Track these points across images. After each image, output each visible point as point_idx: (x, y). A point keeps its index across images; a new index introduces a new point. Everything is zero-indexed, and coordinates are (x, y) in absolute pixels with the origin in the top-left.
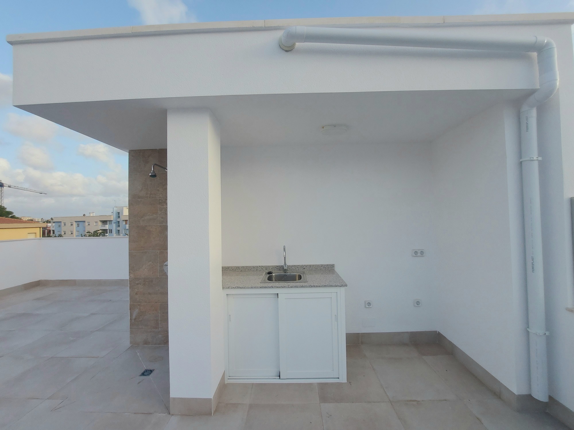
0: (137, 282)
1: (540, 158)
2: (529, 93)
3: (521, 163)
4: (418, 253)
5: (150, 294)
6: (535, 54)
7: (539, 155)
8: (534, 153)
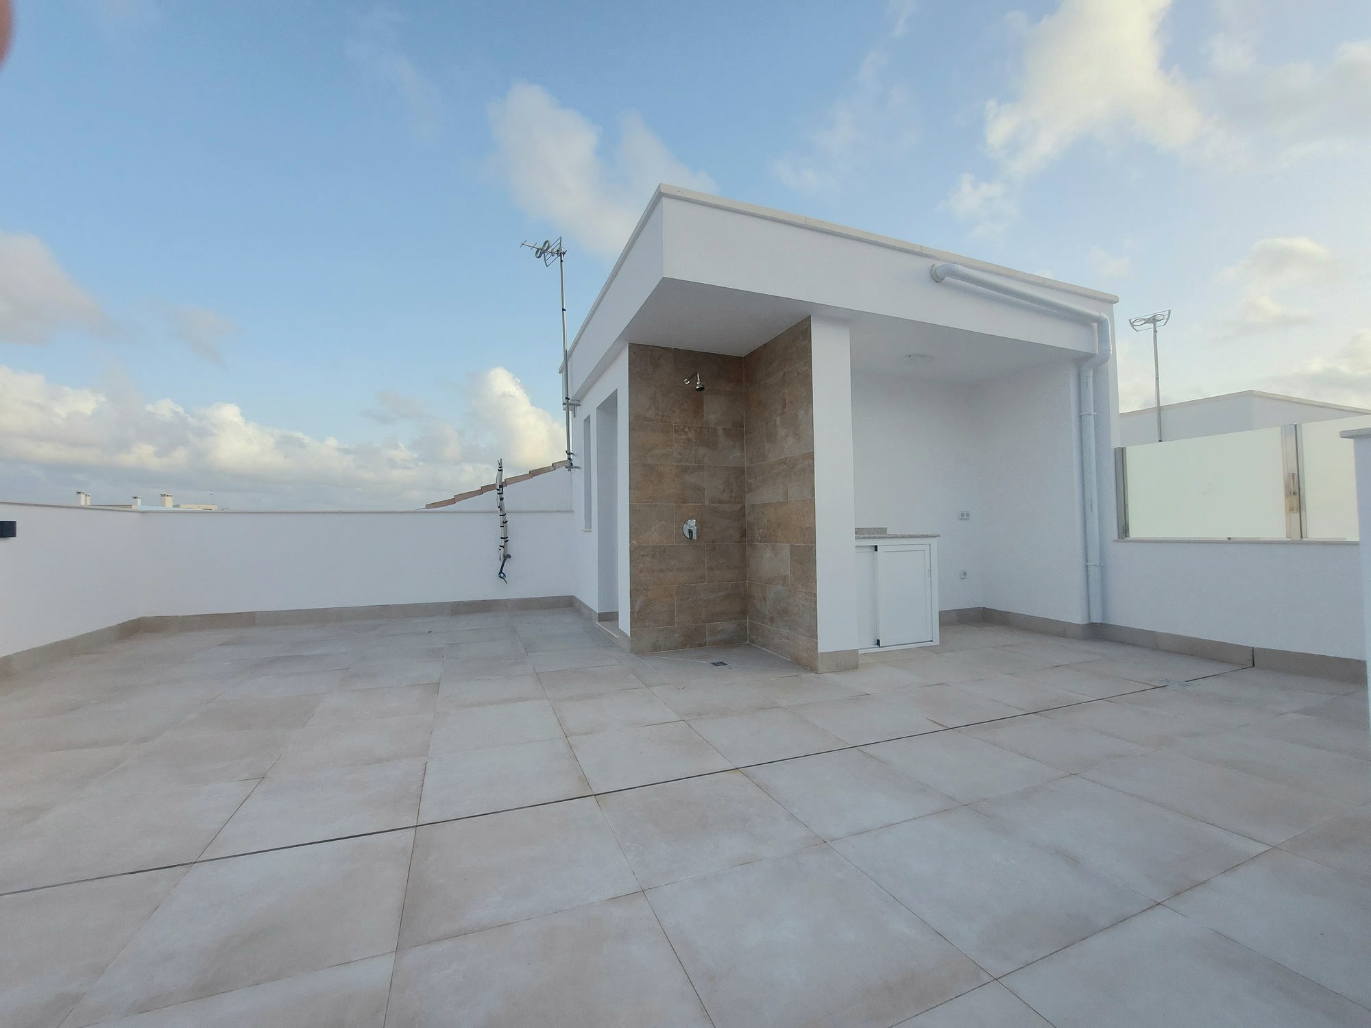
0: (642, 553)
1: (1095, 414)
2: (1087, 357)
3: (1081, 416)
4: (965, 516)
5: (661, 571)
6: (1095, 325)
7: (1094, 411)
8: (1090, 408)
